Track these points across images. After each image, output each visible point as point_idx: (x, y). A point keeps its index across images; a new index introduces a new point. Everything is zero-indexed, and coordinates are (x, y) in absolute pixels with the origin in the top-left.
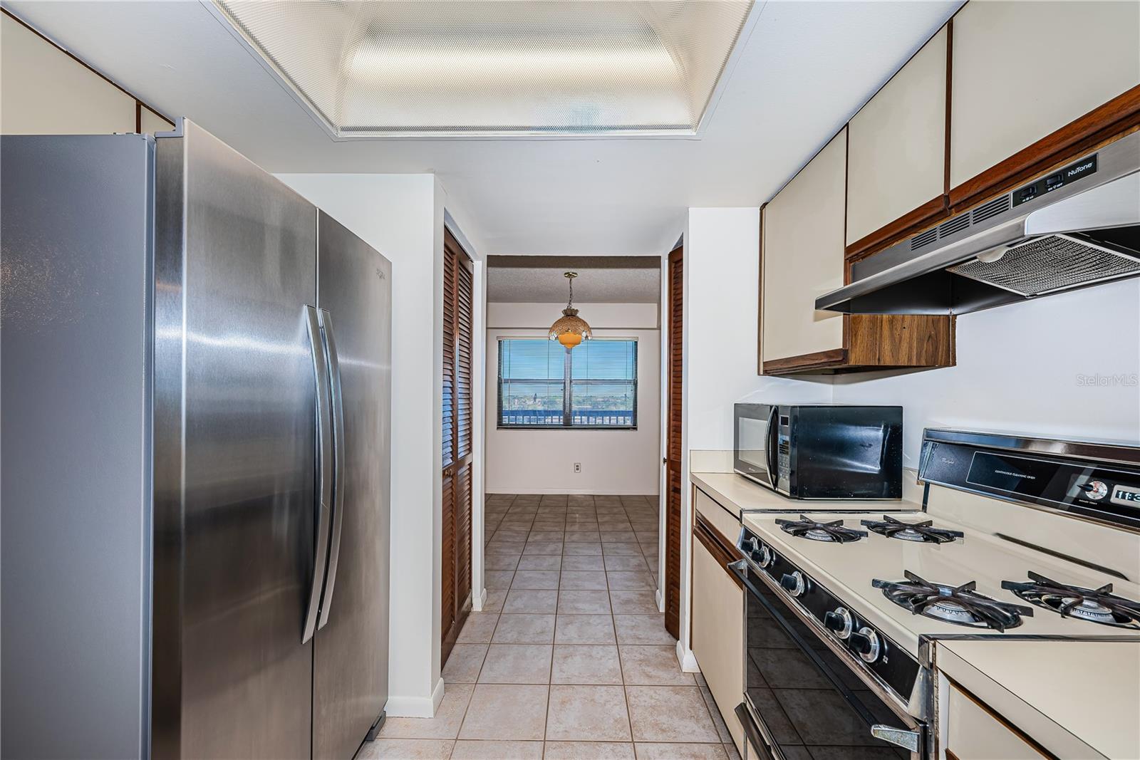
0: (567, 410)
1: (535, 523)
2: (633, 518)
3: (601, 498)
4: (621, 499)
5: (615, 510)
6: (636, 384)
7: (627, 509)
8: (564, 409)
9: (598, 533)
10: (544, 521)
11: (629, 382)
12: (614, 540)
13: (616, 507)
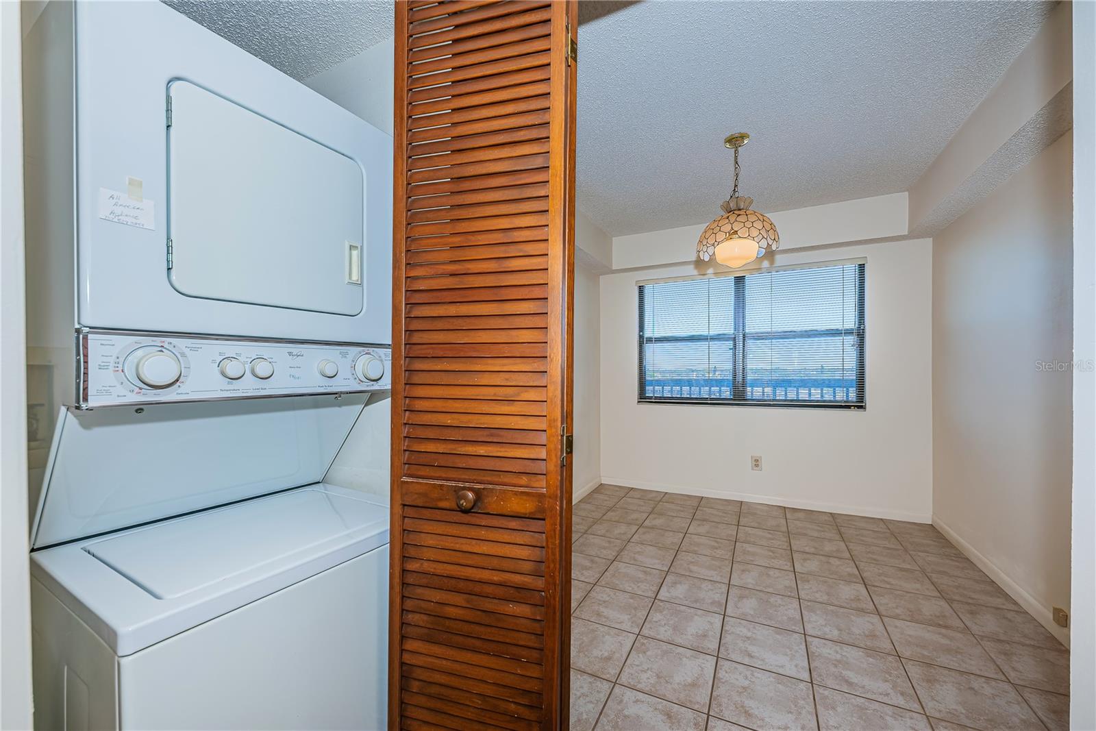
0: (740, 378)
1: (681, 555)
2: (870, 572)
3: (801, 515)
4: (837, 523)
5: (828, 547)
6: (861, 335)
7: (851, 546)
8: (735, 376)
9: (795, 604)
10: (695, 552)
11: (848, 332)
12: (835, 634)
13: (830, 540)
